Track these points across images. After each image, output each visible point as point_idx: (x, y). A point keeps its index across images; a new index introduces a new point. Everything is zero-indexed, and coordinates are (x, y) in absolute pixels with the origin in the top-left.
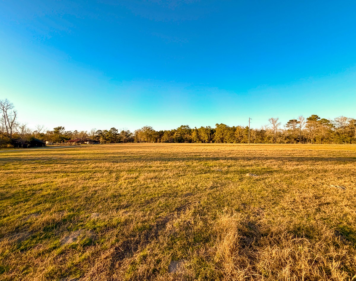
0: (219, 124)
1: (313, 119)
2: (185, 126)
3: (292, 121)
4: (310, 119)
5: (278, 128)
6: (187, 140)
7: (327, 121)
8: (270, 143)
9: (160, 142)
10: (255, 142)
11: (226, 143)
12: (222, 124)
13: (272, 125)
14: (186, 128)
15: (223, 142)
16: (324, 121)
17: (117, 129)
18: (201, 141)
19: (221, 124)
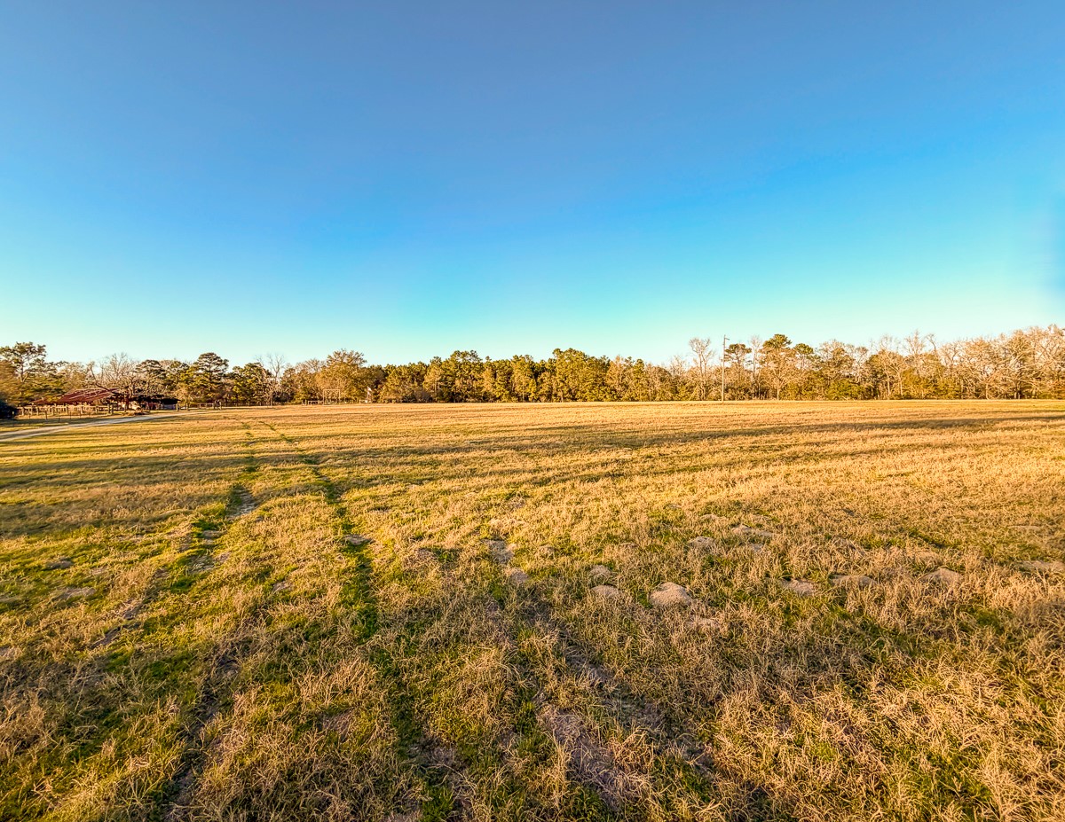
0: (563, 350)
1: (777, 343)
2: (465, 354)
3: (736, 346)
4: (769, 344)
5: (709, 363)
6: (474, 396)
7: (809, 349)
8: (694, 399)
9: (376, 400)
10: (658, 398)
11: (585, 400)
12: (571, 350)
13: (696, 356)
14: (468, 358)
15: (574, 399)
16: (802, 349)
17: (223, 359)
18: (517, 396)
19: (568, 349)
